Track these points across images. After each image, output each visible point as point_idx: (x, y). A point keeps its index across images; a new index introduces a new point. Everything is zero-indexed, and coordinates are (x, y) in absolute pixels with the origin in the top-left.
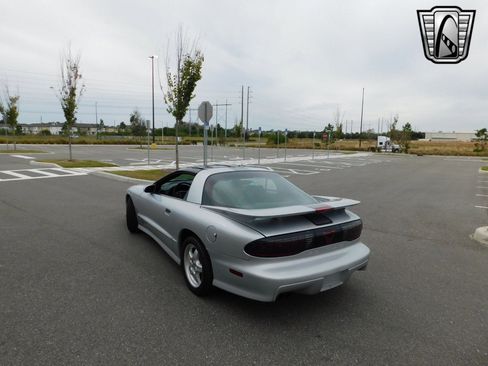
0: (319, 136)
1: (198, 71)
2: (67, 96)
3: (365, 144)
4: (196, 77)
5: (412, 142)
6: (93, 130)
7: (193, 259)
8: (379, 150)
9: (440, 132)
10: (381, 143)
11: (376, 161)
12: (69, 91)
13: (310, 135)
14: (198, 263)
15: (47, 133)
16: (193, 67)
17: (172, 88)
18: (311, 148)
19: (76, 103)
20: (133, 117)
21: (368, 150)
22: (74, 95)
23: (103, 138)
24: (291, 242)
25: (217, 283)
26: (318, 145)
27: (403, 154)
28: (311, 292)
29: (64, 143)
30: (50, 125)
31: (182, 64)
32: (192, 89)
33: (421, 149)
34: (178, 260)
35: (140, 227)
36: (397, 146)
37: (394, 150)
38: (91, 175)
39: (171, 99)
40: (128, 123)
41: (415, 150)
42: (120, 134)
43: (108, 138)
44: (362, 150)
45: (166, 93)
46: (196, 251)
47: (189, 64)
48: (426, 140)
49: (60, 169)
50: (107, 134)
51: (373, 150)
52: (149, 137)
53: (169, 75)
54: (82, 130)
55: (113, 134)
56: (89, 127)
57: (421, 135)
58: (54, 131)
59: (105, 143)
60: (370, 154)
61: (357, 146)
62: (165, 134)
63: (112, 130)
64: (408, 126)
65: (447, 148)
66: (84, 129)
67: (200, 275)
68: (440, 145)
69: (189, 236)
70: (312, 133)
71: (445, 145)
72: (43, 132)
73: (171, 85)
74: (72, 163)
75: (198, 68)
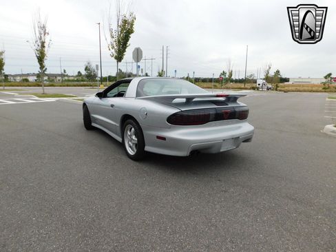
0: (217, 81)
1: (132, 27)
2: (39, 48)
3: (248, 85)
4: (130, 32)
5: (281, 84)
6: (59, 78)
7: (130, 136)
8: (258, 89)
9: (300, 78)
10: (259, 85)
11: (255, 95)
12: (40, 45)
13: (211, 80)
14: (134, 137)
15: (27, 80)
16: (128, 24)
17: (114, 39)
18: (211, 88)
19: (46, 52)
20: (87, 67)
21: (250, 89)
22: (44, 47)
23: (66, 83)
24: (200, 115)
25: (147, 148)
26: (215, 86)
27: (275, 92)
28: (214, 151)
29: (39, 86)
30: (28, 75)
31: (120, 22)
32: (127, 40)
33: (286, 88)
34: (120, 139)
35: (93, 124)
36: (270, 86)
37: (268, 89)
38: (57, 101)
39: (113, 47)
40: (84, 72)
41: (283, 89)
42: (77, 81)
43: (70, 83)
44: (246, 89)
45: (109, 43)
46: (133, 129)
47: (125, 22)
48: (290, 83)
49: (37, 98)
50: (69, 81)
51: (254, 88)
52: (98, 83)
53: (111, 30)
54: (51, 78)
55: (73, 81)
56: (55, 76)
57: (286, 80)
58: (31, 79)
59: (68, 86)
60: (252, 91)
61: (243, 86)
62: (110, 81)
63: (72, 78)
64: (278, 72)
65: (304, 88)
66: (52, 78)
67: (136, 145)
68: (299, 86)
69: (127, 120)
70: (212, 79)
71: (303, 86)
72: (24, 80)
73: (113, 37)
74: (44, 95)
75: (132, 25)
